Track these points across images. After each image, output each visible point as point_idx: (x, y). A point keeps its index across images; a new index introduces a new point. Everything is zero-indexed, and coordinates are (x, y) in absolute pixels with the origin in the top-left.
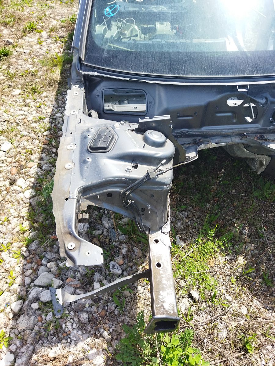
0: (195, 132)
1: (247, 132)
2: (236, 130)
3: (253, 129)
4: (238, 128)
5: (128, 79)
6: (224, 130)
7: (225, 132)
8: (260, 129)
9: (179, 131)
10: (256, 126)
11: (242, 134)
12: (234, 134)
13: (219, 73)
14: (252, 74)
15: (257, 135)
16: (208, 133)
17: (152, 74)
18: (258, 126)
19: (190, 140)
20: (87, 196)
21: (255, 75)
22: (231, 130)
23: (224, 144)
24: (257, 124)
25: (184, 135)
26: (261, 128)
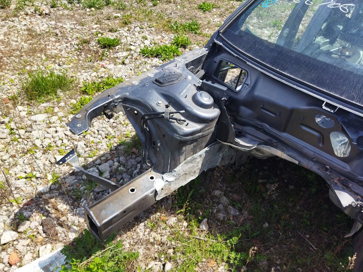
0: (274, 132)
1: (330, 166)
2: (318, 156)
3: (339, 167)
4: (322, 156)
5: (236, 55)
6: (305, 148)
7: (305, 151)
8: (348, 172)
9: (260, 123)
10: (344, 166)
11: (325, 165)
12: (315, 160)
13: (314, 83)
14: (351, 100)
15: (341, 176)
16: (287, 142)
17: (255, 59)
18: (347, 167)
19: (266, 138)
20: (124, 104)
21: (353, 102)
22: (313, 153)
23: (297, 162)
24: (346, 164)
25: (262, 130)
26: (350, 172)
